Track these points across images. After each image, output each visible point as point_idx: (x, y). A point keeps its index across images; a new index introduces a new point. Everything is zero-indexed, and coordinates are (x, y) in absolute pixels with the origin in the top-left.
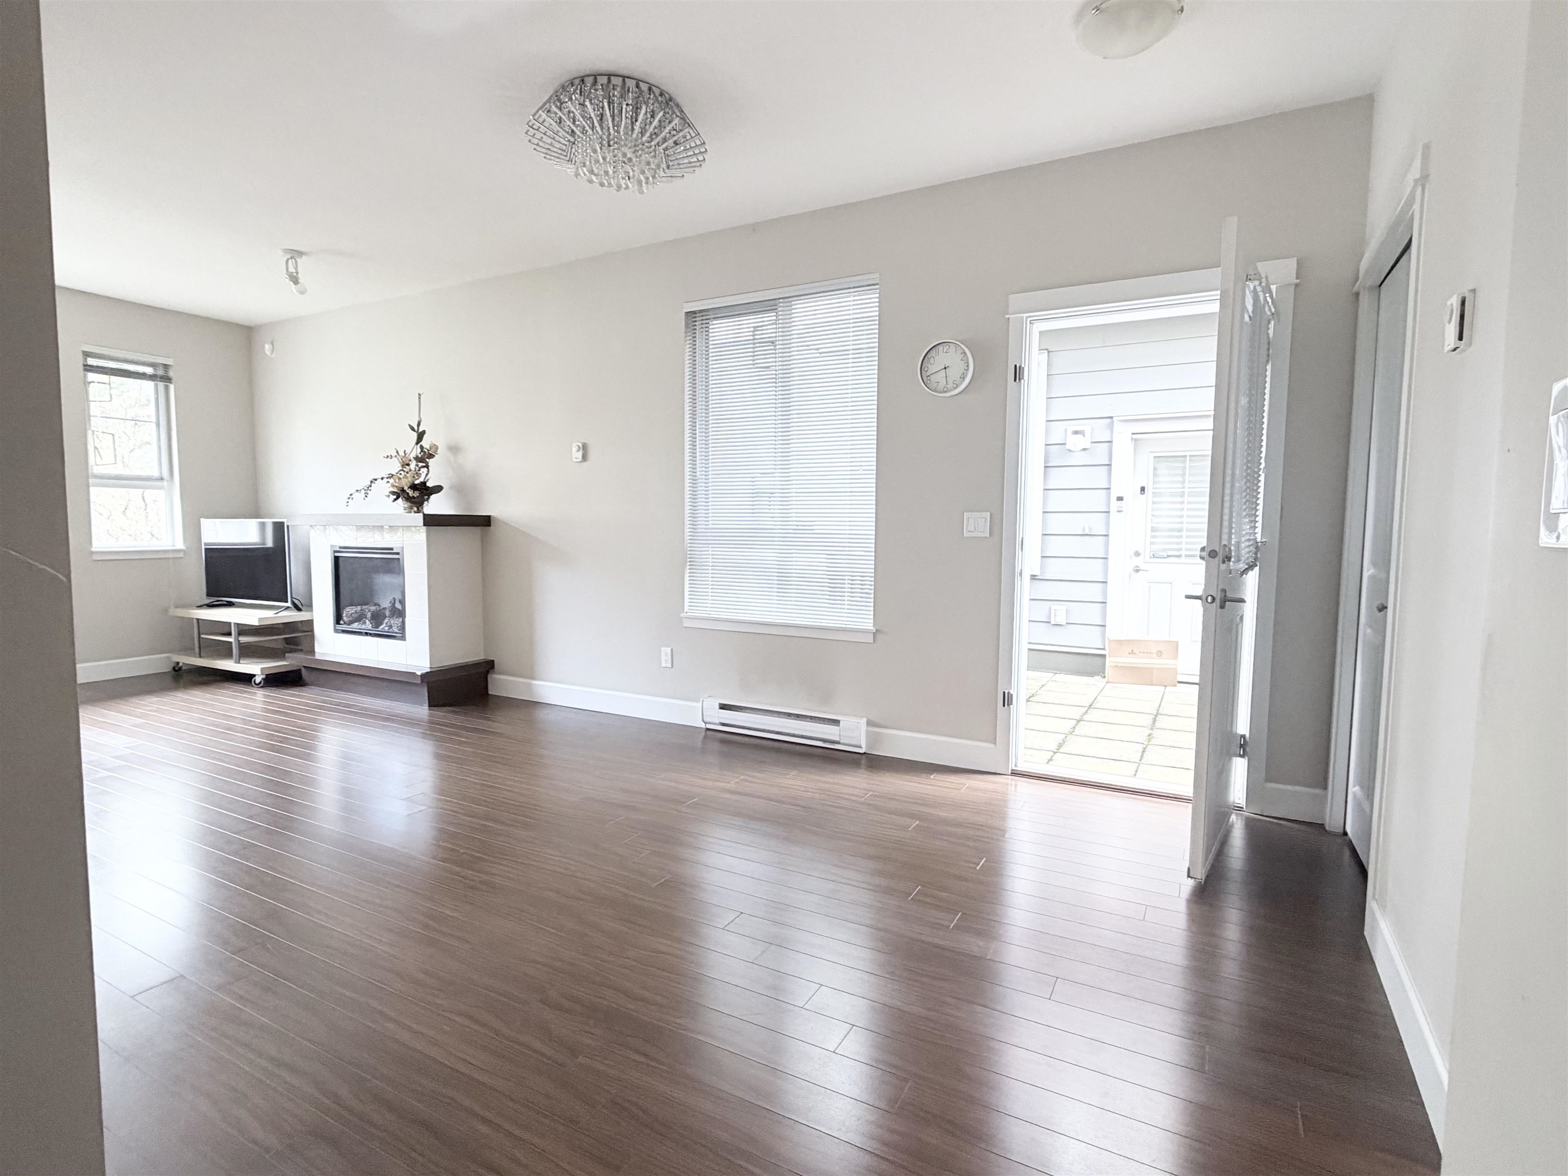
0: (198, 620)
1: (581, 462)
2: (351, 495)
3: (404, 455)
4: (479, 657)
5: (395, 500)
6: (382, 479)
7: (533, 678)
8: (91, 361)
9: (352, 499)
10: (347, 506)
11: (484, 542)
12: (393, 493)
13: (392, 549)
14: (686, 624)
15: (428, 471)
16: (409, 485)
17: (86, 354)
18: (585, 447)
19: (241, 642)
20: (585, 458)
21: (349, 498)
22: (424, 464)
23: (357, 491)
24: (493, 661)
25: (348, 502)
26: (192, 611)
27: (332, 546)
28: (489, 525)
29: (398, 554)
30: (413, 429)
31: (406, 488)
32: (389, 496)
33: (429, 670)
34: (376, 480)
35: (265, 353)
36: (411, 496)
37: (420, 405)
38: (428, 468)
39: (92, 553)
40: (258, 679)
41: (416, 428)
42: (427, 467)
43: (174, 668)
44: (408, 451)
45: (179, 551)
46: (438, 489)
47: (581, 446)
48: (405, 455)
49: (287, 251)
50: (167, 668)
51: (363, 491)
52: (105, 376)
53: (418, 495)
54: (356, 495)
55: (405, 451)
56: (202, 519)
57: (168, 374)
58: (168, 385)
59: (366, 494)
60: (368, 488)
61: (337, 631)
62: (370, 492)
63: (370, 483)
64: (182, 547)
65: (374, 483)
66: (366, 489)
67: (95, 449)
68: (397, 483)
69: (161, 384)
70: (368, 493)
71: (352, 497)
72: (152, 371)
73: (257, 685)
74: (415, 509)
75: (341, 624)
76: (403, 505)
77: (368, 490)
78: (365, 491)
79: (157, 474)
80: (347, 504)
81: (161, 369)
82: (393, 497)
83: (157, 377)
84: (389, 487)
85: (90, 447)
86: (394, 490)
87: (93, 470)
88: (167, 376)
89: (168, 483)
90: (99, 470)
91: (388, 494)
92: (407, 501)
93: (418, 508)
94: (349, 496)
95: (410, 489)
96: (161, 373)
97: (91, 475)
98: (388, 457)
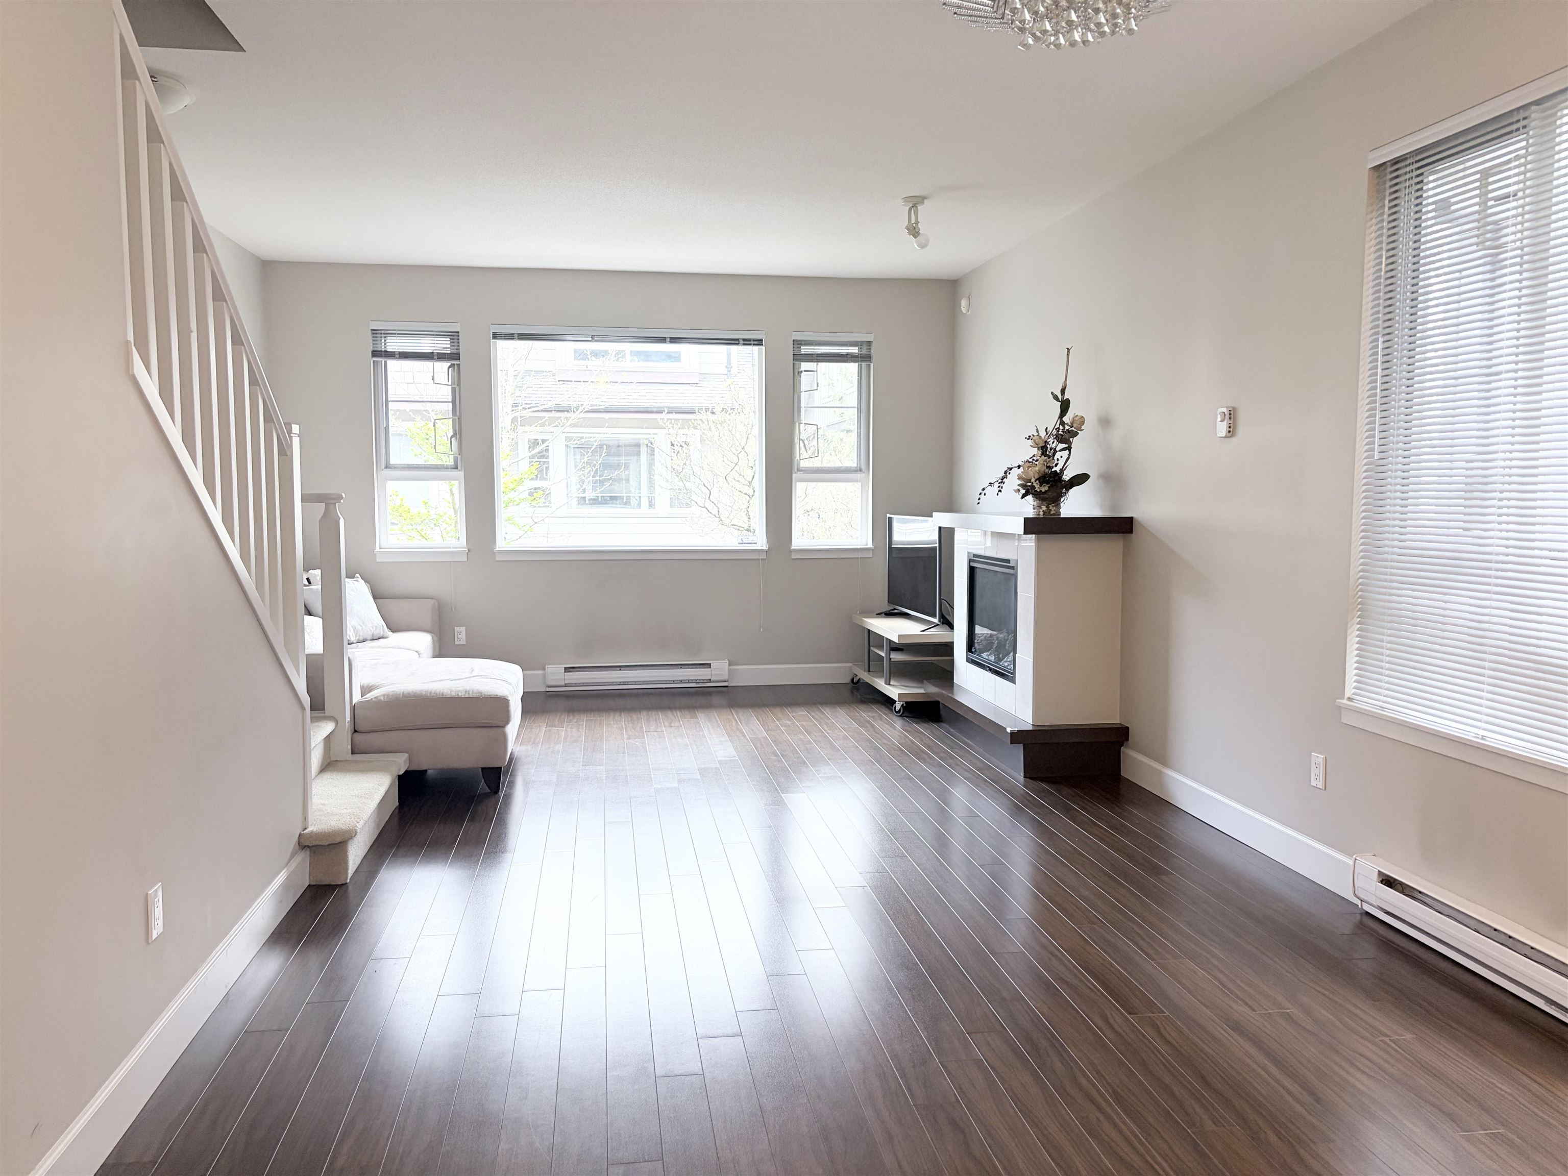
0: (869, 630)
1: (1226, 437)
2: (984, 489)
3: (1044, 434)
4: (1112, 718)
5: (1024, 496)
6: (1019, 467)
7: (1165, 763)
8: (805, 350)
9: (985, 494)
10: (979, 503)
11: (1127, 554)
12: (1023, 487)
13: (1008, 561)
14: (1346, 719)
15: (1069, 455)
17: (798, 343)
18: (1232, 416)
19: (892, 660)
20: (1232, 431)
21: (980, 494)
22: (1067, 446)
23: (990, 484)
24: (1128, 728)
25: (979, 499)
26: (865, 619)
27: (968, 553)
28: (1131, 531)
29: (1013, 568)
30: (1056, 398)
31: (1033, 480)
32: (1019, 490)
33: (1031, 728)
34: (1011, 469)
35: (963, 311)
36: (1038, 491)
37: (1068, 361)
38: (1070, 451)
39: (792, 551)
40: (898, 706)
41: (1060, 397)
42: (1069, 449)
43: (853, 680)
44: (1049, 430)
45: (867, 550)
46: (1081, 479)
47: (1227, 413)
48: (1046, 434)
49: (907, 199)
50: (847, 680)
51: (997, 485)
52: (812, 363)
53: (1047, 488)
54: (988, 490)
55: (1046, 429)
56: (888, 515)
57: (870, 352)
58: (869, 365)
59: (1000, 489)
60: (1002, 480)
61: (968, 660)
62: (1004, 486)
63: (1005, 473)
64: (870, 545)
65: (1009, 473)
66: (1000, 481)
67: (801, 442)
68: (1027, 473)
69: (864, 364)
70: (1002, 488)
71: (984, 492)
72: (857, 351)
73: (896, 712)
74: (1044, 508)
75: (972, 653)
76: (1033, 503)
77: (1002, 482)
78: (999, 483)
79: (855, 465)
80: (979, 501)
81: (865, 347)
82: (1023, 491)
83: (861, 357)
84: (1020, 478)
85: (796, 440)
86: (1024, 483)
87: (799, 464)
88: (870, 355)
89: (864, 474)
90: (804, 464)
91: (1019, 488)
92: (1036, 498)
93: (1048, 507)
94: (981, 491)
95: (1037, 482)
96: (864, 352)
97: (796, 470)
98: (1030, 436)
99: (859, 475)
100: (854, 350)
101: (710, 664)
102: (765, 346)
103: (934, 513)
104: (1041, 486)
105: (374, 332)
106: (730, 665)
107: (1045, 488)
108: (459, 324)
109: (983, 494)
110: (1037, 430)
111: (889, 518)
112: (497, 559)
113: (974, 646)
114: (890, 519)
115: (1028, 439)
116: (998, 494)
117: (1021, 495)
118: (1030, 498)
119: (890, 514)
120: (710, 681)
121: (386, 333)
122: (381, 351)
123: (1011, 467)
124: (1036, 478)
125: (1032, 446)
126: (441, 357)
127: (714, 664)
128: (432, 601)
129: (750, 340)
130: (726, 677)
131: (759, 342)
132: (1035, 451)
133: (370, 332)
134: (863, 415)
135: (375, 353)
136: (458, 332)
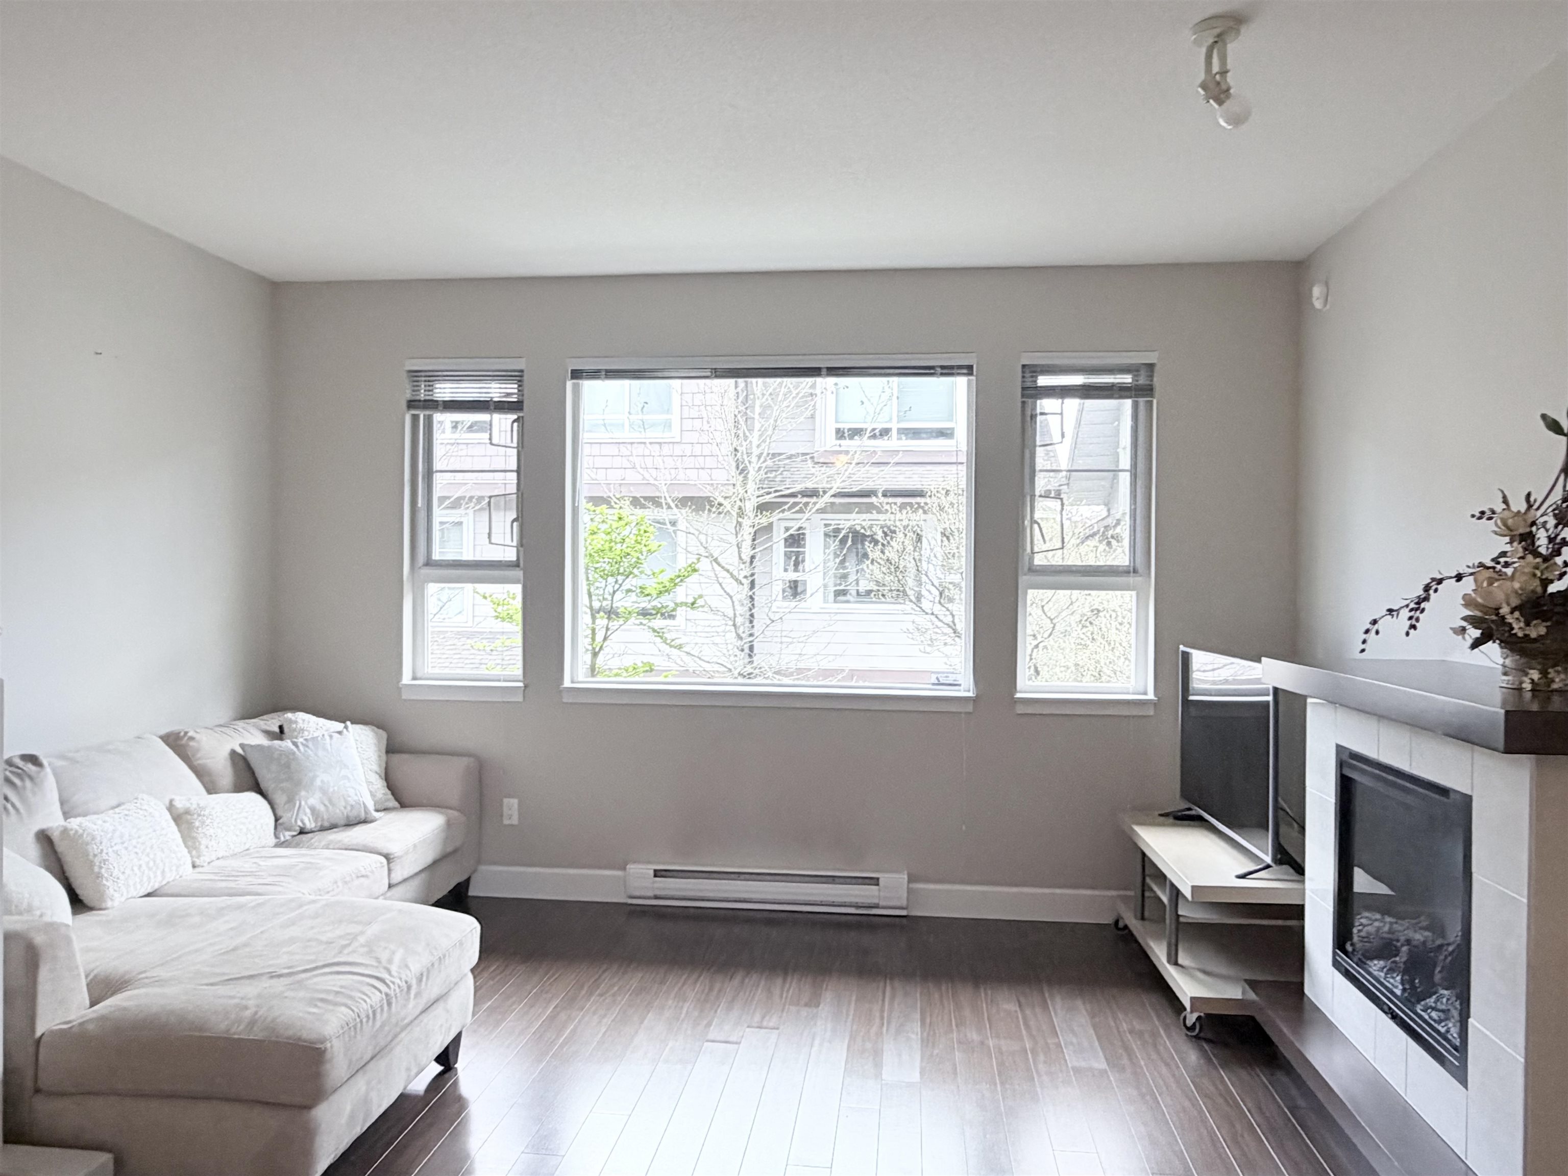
0: (1142, 852)
2: (1374, 622)
3: (1523, 507)
5: (1476, 644)
6: (1459, 578)
8: (1043, 381)
9: (1377, 632)
10: (1363, 651)
12: (1474, 621)
13: (1442, 788)
16: (1515, 602)
17: (1033, 371)
21: (1367, 631)
23: (1390, 611)
25: (1364, 642)
27: (1338, 747)
29: (1453, 808)
30: (1556, 426)
31: (1505, 610)
32: (1463, 630)
34: (1439, 582)
35: (1313, 305)
36: (1520, 634)
39: (1016, 702)
44: (1538, 496)
45: (1145, 703)
48: (1530, 506)
49: (1202, 27)
51: (1405, 613)
53: (1542, 631)
54: (1386, 624)
55: (1529, 495)
56: (1182, 648)
57: (1152, 381)
58: (1152, 401)
59: (1414, 622)
60: (1418, 603)
61: (1336, 964)
62: (1421, 616)
63: (1427, 588)
64: (1151, 696)
65: (1436, 591)
66: (1412, 605)
67: (1036, 526)
68: (1490, 593)
69: (1142, 401)
70: (1417, 620)
71: (1376, 627)
72: (1130, 380)
73: (1188, 1029)
74: (1535, 675)
75: (1345, 952)
76: (1501, 661)
77: (1417, 609)
78: (1411, 610)
79: (1127, 563)
80: (1363, 646)
81: (1143, 373)
82: (1476, 633)
83: (1136, 390)
84: (1468, 602)
85: (1027, 523)
86: (1478, 614)
87: (1031, 559)
88: (1151, 385)
89: (1140, 579)
90: (1039, 560)
91: (1464, 624)
92: (1511, 650)
93: (1544, 673)
94: (1369, 626)
95: (1517, 614)
96: (1142, 381)
97: (1026, 569)
98: (1483, 513)
99: (1131, 580)
100: (1127, 379)
101: (878, 879)
102: (977, 376)
103: (1263, 659)
104: (1528, 624)
105: (414, 375)
106: (910, 881)
107: (1538, 630)
108: (524, 359)
109: (1373, 632)
110: (1505, 497)
111: (1184, 653)
112: (565, 700)
113: (1351, 939)
114: (1186, 657)
115: (1480, 518)
116: (1407, 634)
117: (1470, 641)
118: (1493, 649)
119: (1185, 646)
120: (877, 906)
121: (432, 377)
122: (420, 401)
123: (1439, 577)
124: (1514, 605)
125: (1496, 533)
126: (501, 407)
127: (884, 877)
128: (465, 761)
129: (952, 367)
130: (904, 903)
131: (969, 370)
132: (1502, 544)
133: (405, 375)
134: (1140, 483)
135: (412, 404)
136: (522, 371)
